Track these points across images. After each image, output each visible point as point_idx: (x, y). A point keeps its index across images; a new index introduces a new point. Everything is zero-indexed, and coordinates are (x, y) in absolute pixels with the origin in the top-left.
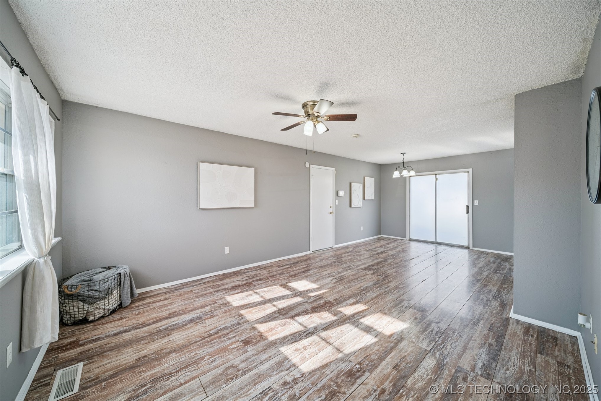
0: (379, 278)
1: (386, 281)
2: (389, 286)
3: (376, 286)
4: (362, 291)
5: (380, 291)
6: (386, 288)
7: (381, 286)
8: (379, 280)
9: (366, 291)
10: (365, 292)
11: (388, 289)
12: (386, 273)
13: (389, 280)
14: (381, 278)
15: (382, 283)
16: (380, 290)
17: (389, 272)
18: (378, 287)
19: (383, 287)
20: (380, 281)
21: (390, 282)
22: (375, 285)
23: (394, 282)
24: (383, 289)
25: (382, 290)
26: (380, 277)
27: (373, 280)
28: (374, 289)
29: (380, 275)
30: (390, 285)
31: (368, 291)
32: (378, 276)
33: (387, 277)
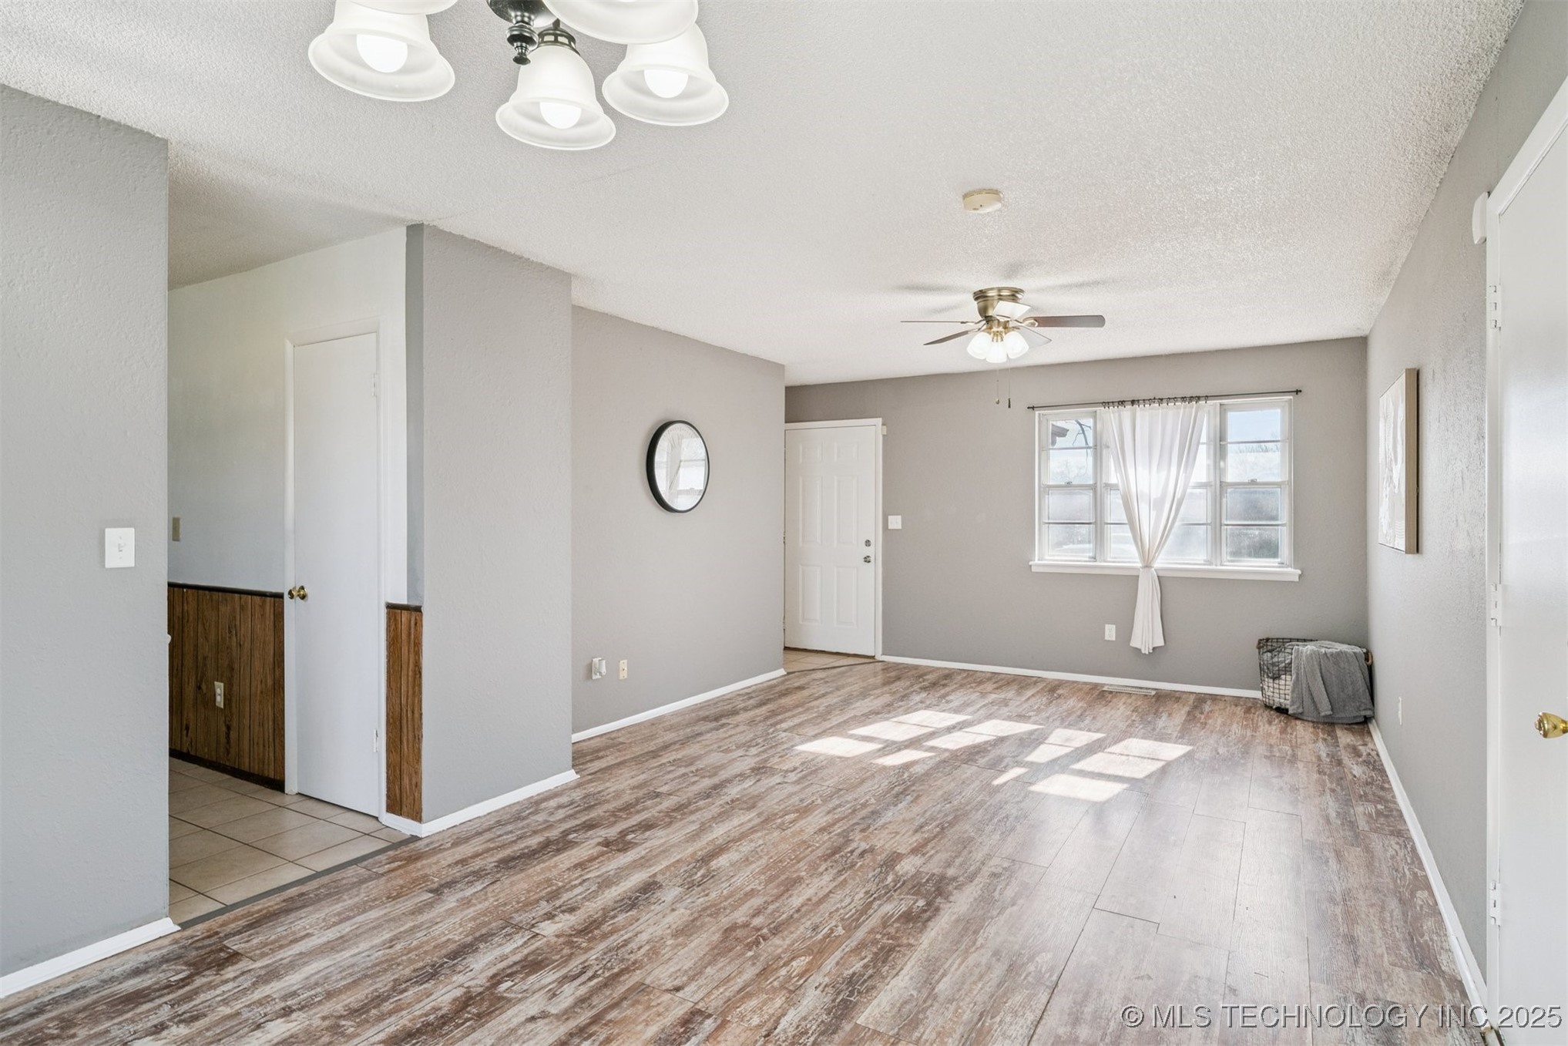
0: (865, 839)
1: (837, 829)
2: (829, 812)
3: (869, 809)
4: (905, 790)
5: (855, 796)
6: (840, 806)
7: (855, 811)
8: (863, 830)
9: (894, 792)
10: (896, 789)
11: (831, 806)
12: (840, 873)
13: (826, 838)
14: (859, 843)
15: (851, 822)
16: (856, 800)
17: (827, 878)
18: (864, 805)
19: (846, 809)
20: (862, 827)
21: (822, 830)
22: (873, 813)
23: (811, 830)
24: (847, 802)
25: (849, 798)
26: (864, 846)
27: (883, 827)
28: (873, 801)
29: (862, 854)
30: (825, 819)
31: (888, 792)
32: (872, 850)
33: (836, 851)
